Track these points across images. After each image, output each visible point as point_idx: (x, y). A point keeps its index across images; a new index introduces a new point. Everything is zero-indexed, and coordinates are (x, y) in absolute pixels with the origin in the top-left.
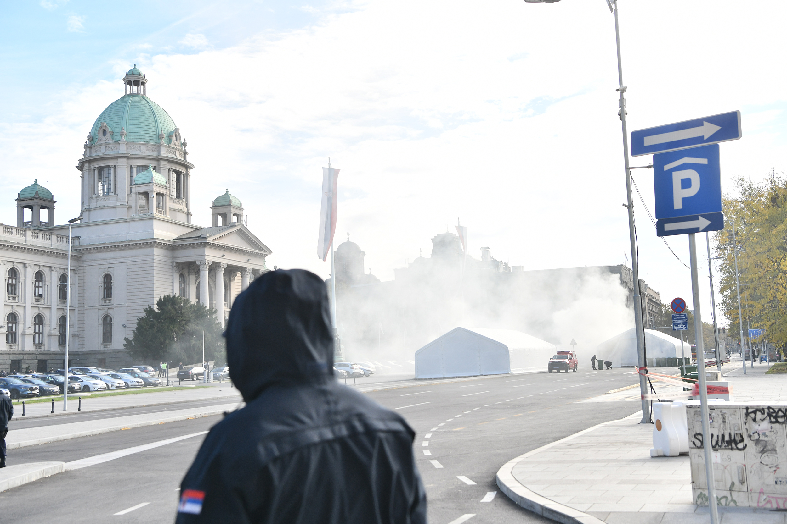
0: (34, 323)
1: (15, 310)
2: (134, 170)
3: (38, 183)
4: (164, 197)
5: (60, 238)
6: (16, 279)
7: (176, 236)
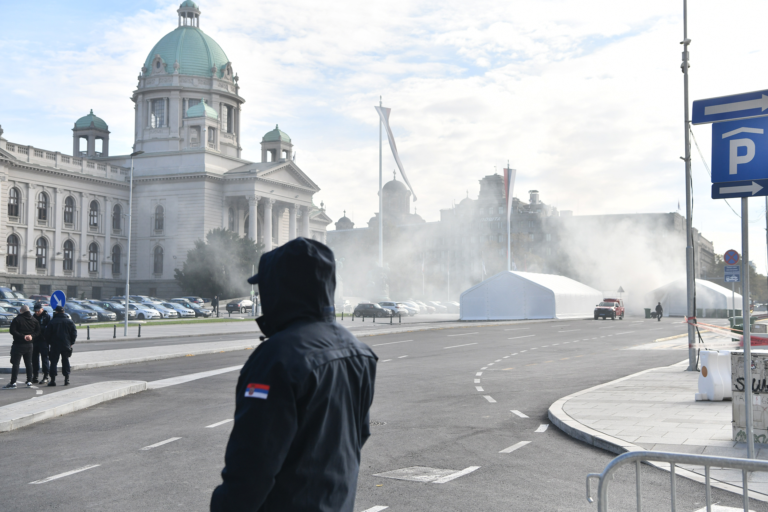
0: (89, 251)
1: (72, 238)
2: (187, 103)
3: (94, 114)
4: (215, 131)
5: (114, 169)
6: (72, 207)
7: (226, 170)
